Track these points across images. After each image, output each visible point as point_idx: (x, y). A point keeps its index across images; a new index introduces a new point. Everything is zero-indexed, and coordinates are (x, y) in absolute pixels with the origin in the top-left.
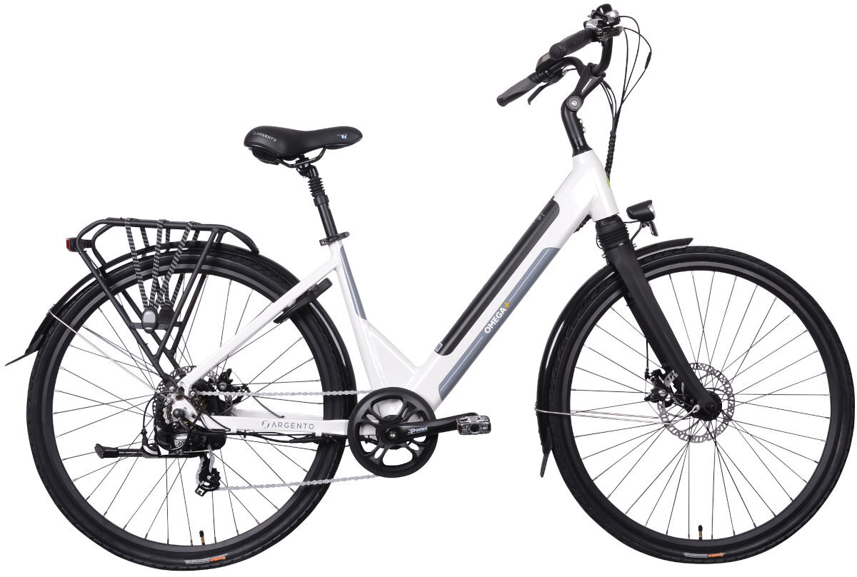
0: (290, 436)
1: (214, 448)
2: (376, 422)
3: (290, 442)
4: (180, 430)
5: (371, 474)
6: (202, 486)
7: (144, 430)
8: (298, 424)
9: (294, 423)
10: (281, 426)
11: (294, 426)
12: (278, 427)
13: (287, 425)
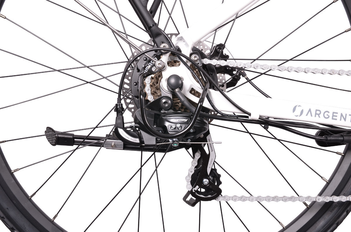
4: (173, 110)
6: (195, 192)
7: (119, 105)
8: (342, 115)
9: (337, 113)
10: (319, 115)
11: (336, 116)
12: (315, 116)
13: (327, 115)
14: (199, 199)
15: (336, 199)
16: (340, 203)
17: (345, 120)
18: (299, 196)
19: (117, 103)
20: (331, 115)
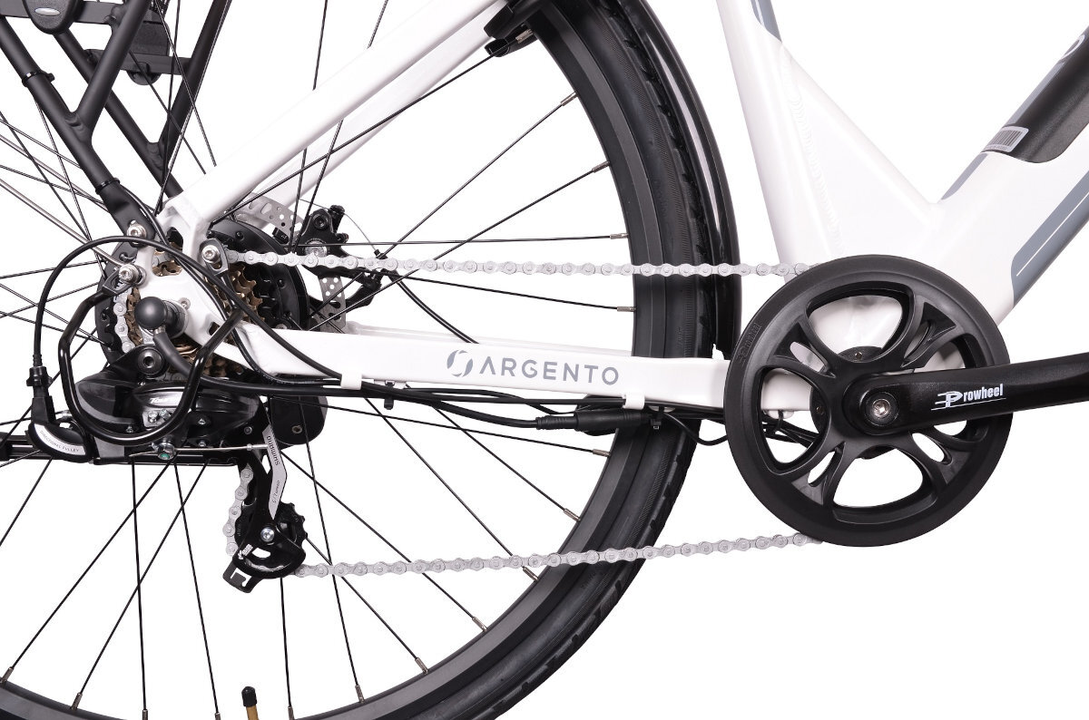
0: (536, 404)
1: (286, 440)
2: (817, 366)
3: (538, 424)
4: (165, 372)
5: (789, 531)
6: (244, 560)
7: (38, 370)
8: (567, 367)
9: (555, 364)
10: (511, 370)
11: (554, 371)
12: (503, 374)
13: (532, 369)
14: (257, 577)
15: (592, 557)
16: (603, 566)
17: (575, 377)
18: (511, 555)
19: (32, 366)
20: (540, 368)
